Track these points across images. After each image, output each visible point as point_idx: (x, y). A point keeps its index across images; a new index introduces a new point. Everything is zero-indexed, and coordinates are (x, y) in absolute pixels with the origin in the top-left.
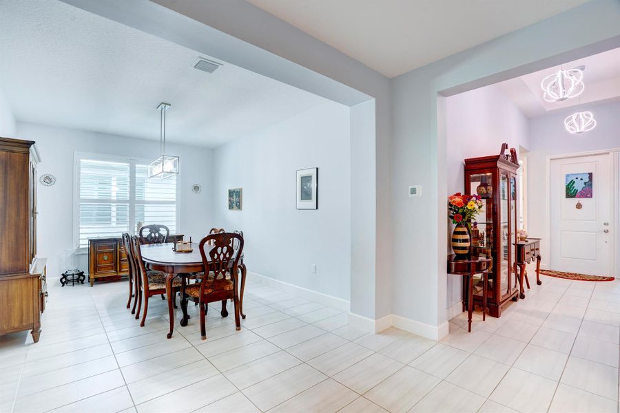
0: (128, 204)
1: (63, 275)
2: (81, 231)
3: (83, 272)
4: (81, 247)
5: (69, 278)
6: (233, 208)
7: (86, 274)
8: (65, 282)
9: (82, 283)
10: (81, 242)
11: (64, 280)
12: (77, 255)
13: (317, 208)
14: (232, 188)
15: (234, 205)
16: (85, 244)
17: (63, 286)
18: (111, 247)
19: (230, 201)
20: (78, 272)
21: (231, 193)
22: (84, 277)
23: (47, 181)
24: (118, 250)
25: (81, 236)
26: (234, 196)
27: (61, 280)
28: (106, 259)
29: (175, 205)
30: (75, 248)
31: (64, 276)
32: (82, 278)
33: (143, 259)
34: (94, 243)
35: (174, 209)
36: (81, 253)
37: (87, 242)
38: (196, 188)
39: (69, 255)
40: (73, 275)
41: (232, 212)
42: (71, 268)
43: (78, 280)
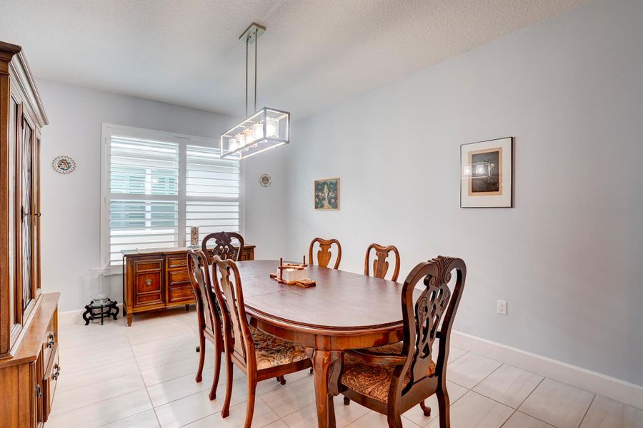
0: (176, 202)
1: (87, 307)
2: (113, 241)
3: (116, 303)
4: (112, 264)
5: (96, 311)
6: (322, 206)
7: (120, 305)
8: (90, 318)
9: (115, 319)
10: (113, 257)
11: (88, 315)
12: (108, 277)
13: (512, 206)
14: (321, 178)
15: (326, 203)
16: (117, 259)
17: (87, 324)
18: (157, 265)
19: (317, 196)
20: (108, 303)
21: (319, 186)
22: (118, 309)
23: (63, 166)
24: (167, 269)
25: (113, 249)
26: (326, 190)
27: (84, 316)
28: (149, 283)
29: (237, 203)
30: (103, 267)
31: (89, 309)
32: (114, 311)
33: (247, 309)
34: (132, 259)
35: (236, 209)
36: (112, 273)
37: (120, 256)
38: (265, 179)
39: (97, 276)
40: (101, 307)
41: (320, 212)
42: (98, 296)
43: (109, 314)
